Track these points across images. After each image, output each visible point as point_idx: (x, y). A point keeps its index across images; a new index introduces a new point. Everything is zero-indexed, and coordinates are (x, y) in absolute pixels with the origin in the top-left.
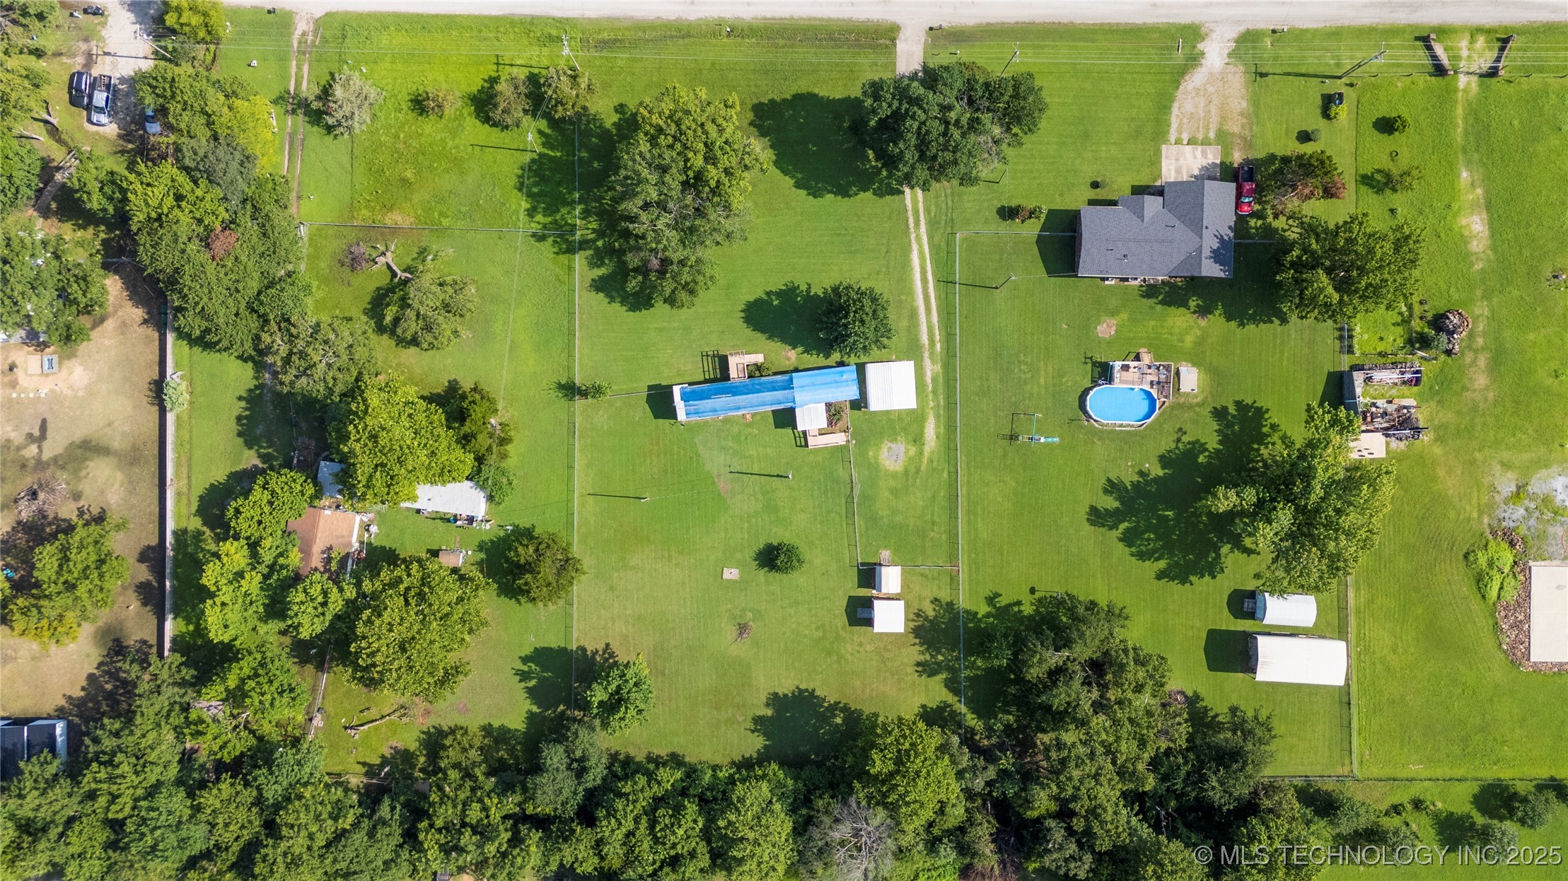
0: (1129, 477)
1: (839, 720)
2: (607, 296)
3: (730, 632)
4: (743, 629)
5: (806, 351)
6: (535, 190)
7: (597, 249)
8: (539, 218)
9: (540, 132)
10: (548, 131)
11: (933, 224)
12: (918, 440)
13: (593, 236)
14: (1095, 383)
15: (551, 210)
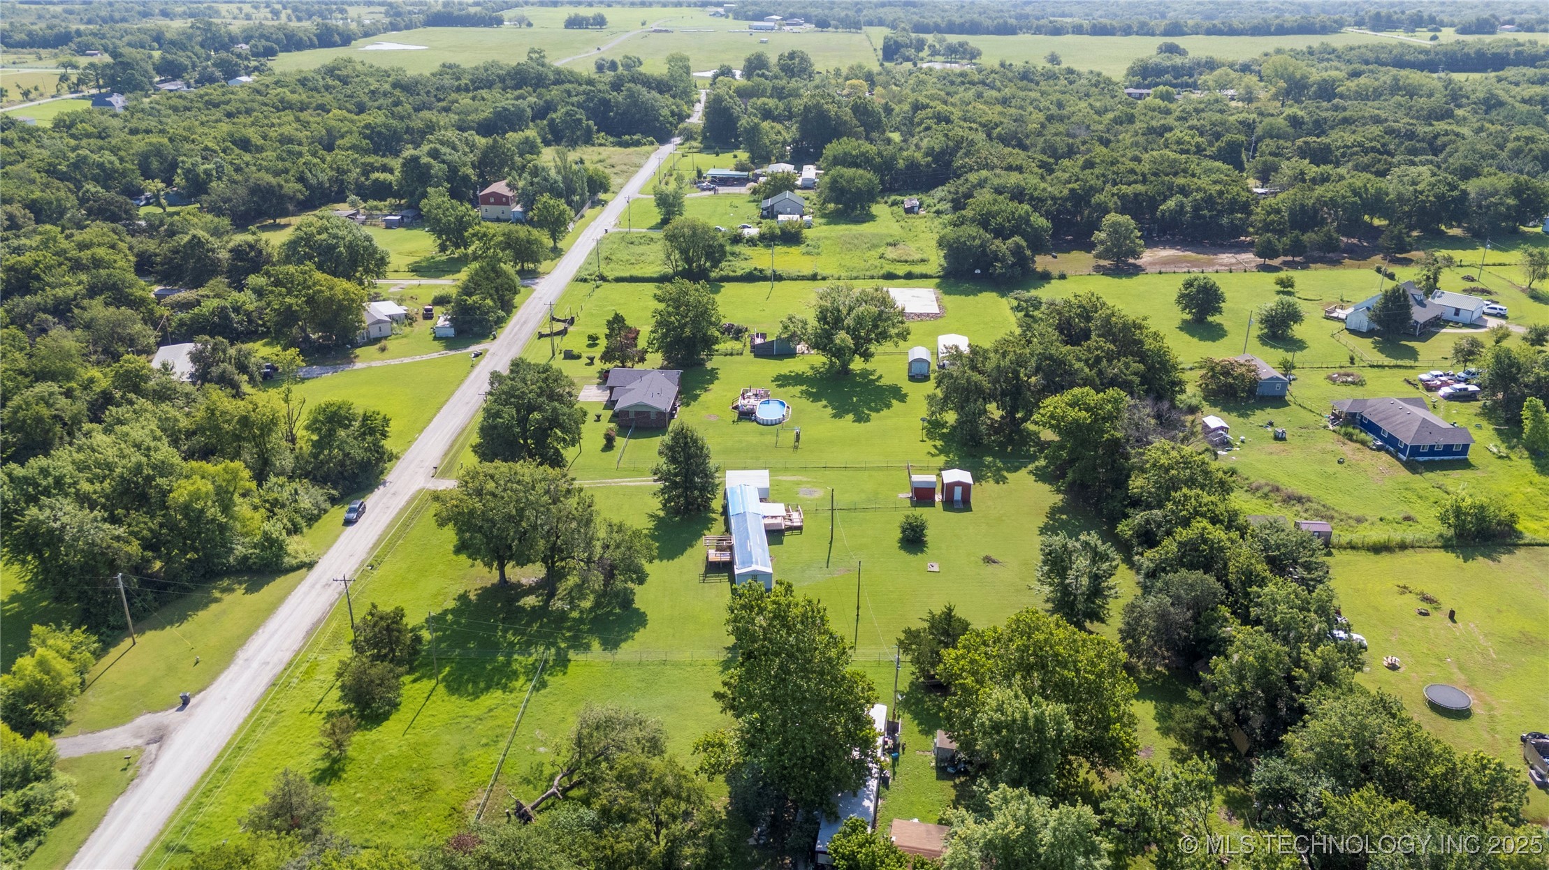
0: (830, 411)
1: (1064, 517)
2: (625, 640)
3: (991, 568)
4: (988, 560)
5: (709, 529)
6: (482, 685)
7: (569, 648)
8: (518, 684)
9: (414, 681)
10: (417, 674)
11: (606, 477)
12: (798, 483)
13: (553, 650)
14: (755, 420)
15: (514, 675)
